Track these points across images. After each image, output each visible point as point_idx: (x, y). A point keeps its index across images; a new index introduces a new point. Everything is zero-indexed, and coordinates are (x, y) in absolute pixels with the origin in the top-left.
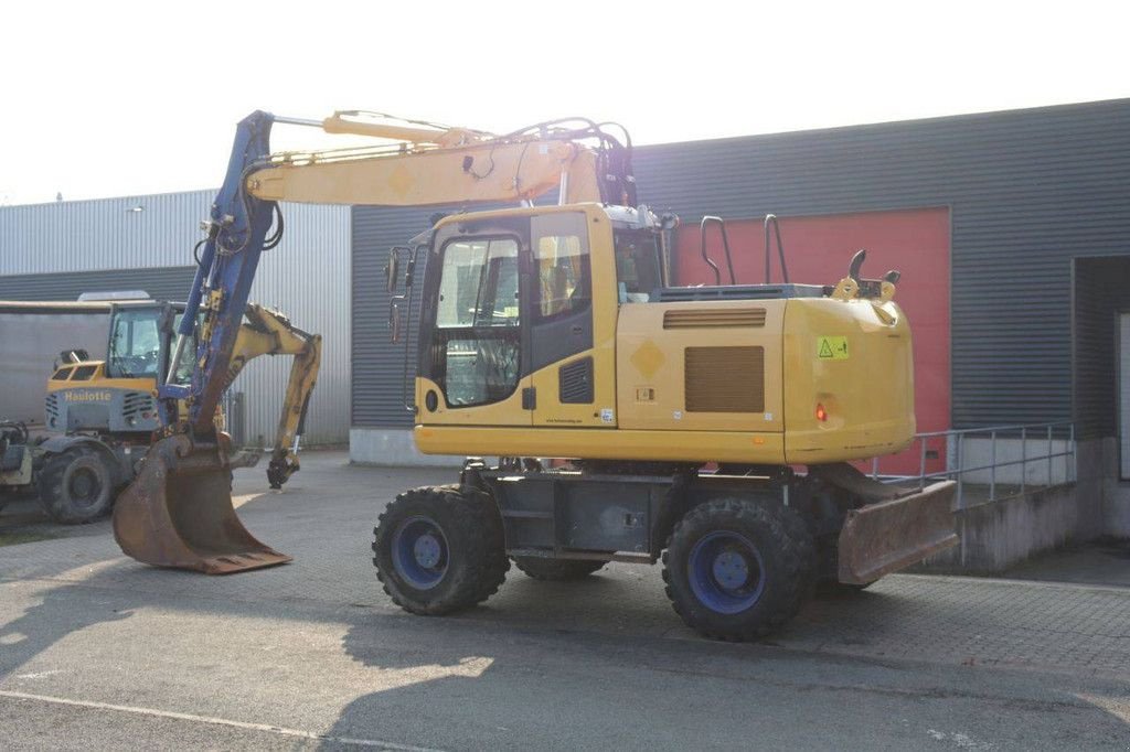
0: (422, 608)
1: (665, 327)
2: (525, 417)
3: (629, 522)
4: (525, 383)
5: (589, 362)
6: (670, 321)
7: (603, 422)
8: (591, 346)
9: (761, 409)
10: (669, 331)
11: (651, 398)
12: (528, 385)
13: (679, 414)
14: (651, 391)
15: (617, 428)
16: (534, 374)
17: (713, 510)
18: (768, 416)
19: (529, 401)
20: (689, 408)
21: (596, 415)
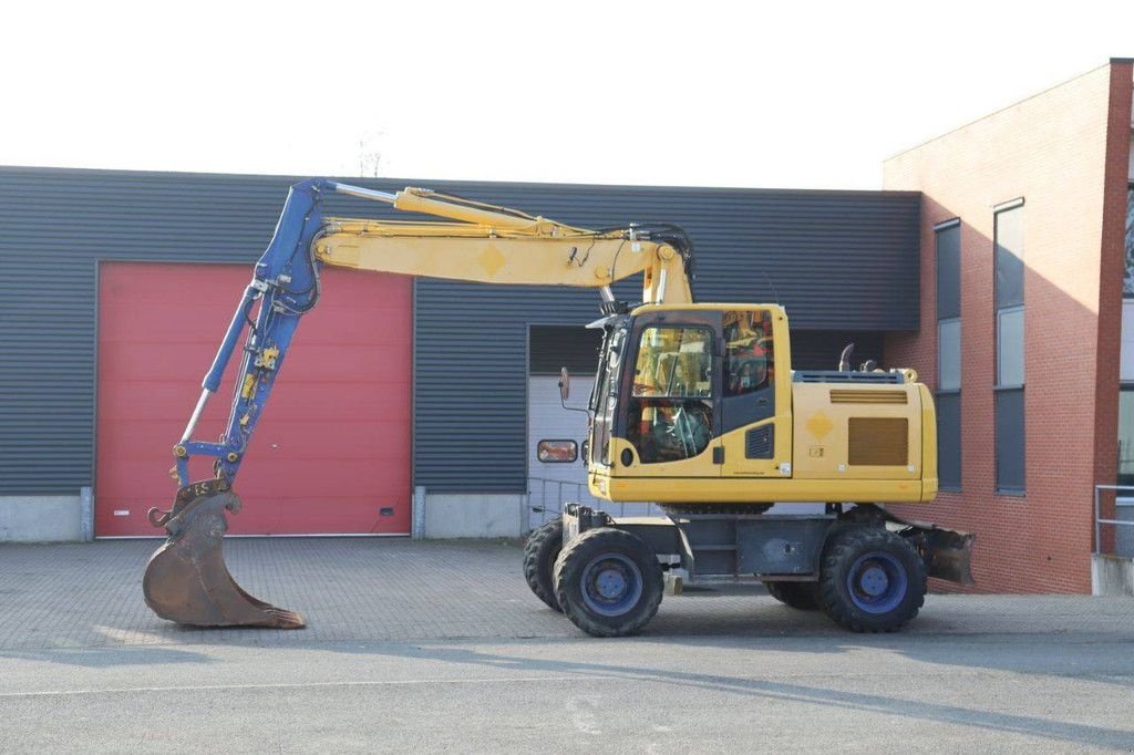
0: (614, 631)
1: (832, 402)
2: (715, 470)
3: (788, 549)
4: (714, 443)
5: (771, 427)
6: (836, 397)
7: (781, 473)
8: (772, 414)
9: (904, 462)
10: (837, 405)
11: (821, 455)
12: (718, 445)
13: (843, 467)
14: (821, 450)
15: (791, 478)
16: (723, 436)
17: (868, 538)
18: (912, 468)
19: (719, 456)
20: (851, 462)
21: (777, 468)
